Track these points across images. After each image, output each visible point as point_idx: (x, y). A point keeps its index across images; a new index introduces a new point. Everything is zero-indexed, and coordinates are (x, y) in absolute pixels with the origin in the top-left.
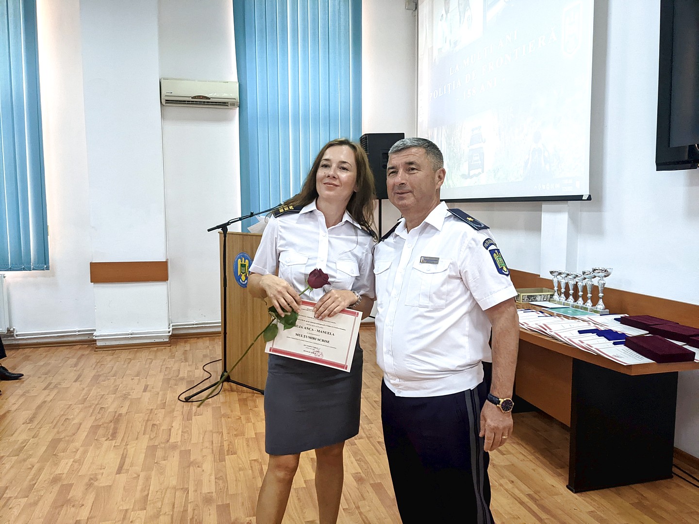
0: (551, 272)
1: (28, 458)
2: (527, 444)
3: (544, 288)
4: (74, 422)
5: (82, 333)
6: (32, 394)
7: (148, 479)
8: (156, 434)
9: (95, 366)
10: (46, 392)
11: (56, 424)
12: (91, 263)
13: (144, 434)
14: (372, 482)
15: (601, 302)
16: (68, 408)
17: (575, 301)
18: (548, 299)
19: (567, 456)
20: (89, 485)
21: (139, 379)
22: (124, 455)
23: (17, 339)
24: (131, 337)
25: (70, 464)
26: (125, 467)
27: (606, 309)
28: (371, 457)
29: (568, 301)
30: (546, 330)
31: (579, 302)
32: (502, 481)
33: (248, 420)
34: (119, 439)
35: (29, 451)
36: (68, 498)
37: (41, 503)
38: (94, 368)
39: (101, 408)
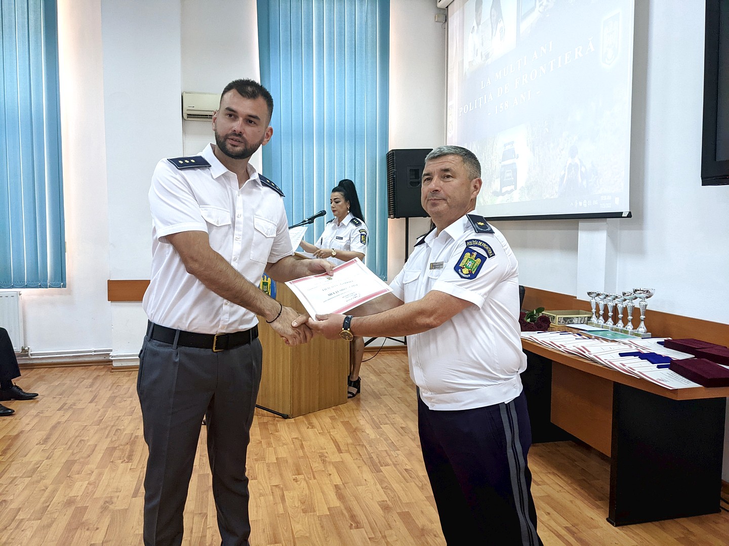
0: (589, 294)
1: (41, 479)
2: (563, 475)
3: (581, 310)
4: (91, 443)
5: (97, 354)
6: (47, 414)
9: (112, 386)
10: (61, 412)
11: (71, 445)
12: (109, 282)
14: (399, 511)
15: (642, 324)
16: (83, 429)
17: (615, 324)
18: (586, 322)
19: (608, 488)
20: (104, 509)
23: (32, 359)
25: (84, 487)
27: (647, 332)
28: (398, 486)
29: (607, 324)
30: (584, 352)
31: (619, 325)
33: (269, 444)
34: (136, 462)
35: (42, 472)
36: (84, 519)
37: (54, 525)
38: (110, 389)
39: (117, 430)
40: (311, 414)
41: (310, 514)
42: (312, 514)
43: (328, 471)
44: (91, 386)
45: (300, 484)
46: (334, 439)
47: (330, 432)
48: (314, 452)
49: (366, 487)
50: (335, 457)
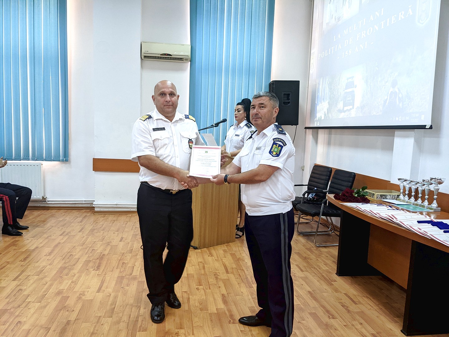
0: (399, 179)
1: (45, 277)
2: (373, 298)
3: (393, 191)
4: (77, 257)
5: (86, 202)
6: (53, 237)
7: (116, 297)
8: (124, 269)
9: (93, 223)
10: (62, 237)
11: (64, 257)
12: (94, 159)
13: (117, 268)
15: (435, 202)
16: (73, 248)
17: (416, 200)
18: (395, 198)
19: (403, 310)
20: (79, 298)
21: (118, 233)
22: (103, 281)
23: (48, 204)
24: (116, 207)
25: (69, 284)
26: (103, 288)
27: (438, 207)
29: (410, 200)
30: (393, 219)
31: (418, 202)
32: (354, 323)
34: (101, 270)
35: (45, 273)
36: (66, 304)
37: (48, 307)
38: (92, 224)
39: (93, 250)
40: (212, 248)
41: (204, 311)
42: (206, 311)
43: (218, 284)
44: (81, 222)
45: (200, 292)
46: (224, 265)
47: (222, 260)
48: (211, 272)
49: (242, 297)
50: (224, 276)
